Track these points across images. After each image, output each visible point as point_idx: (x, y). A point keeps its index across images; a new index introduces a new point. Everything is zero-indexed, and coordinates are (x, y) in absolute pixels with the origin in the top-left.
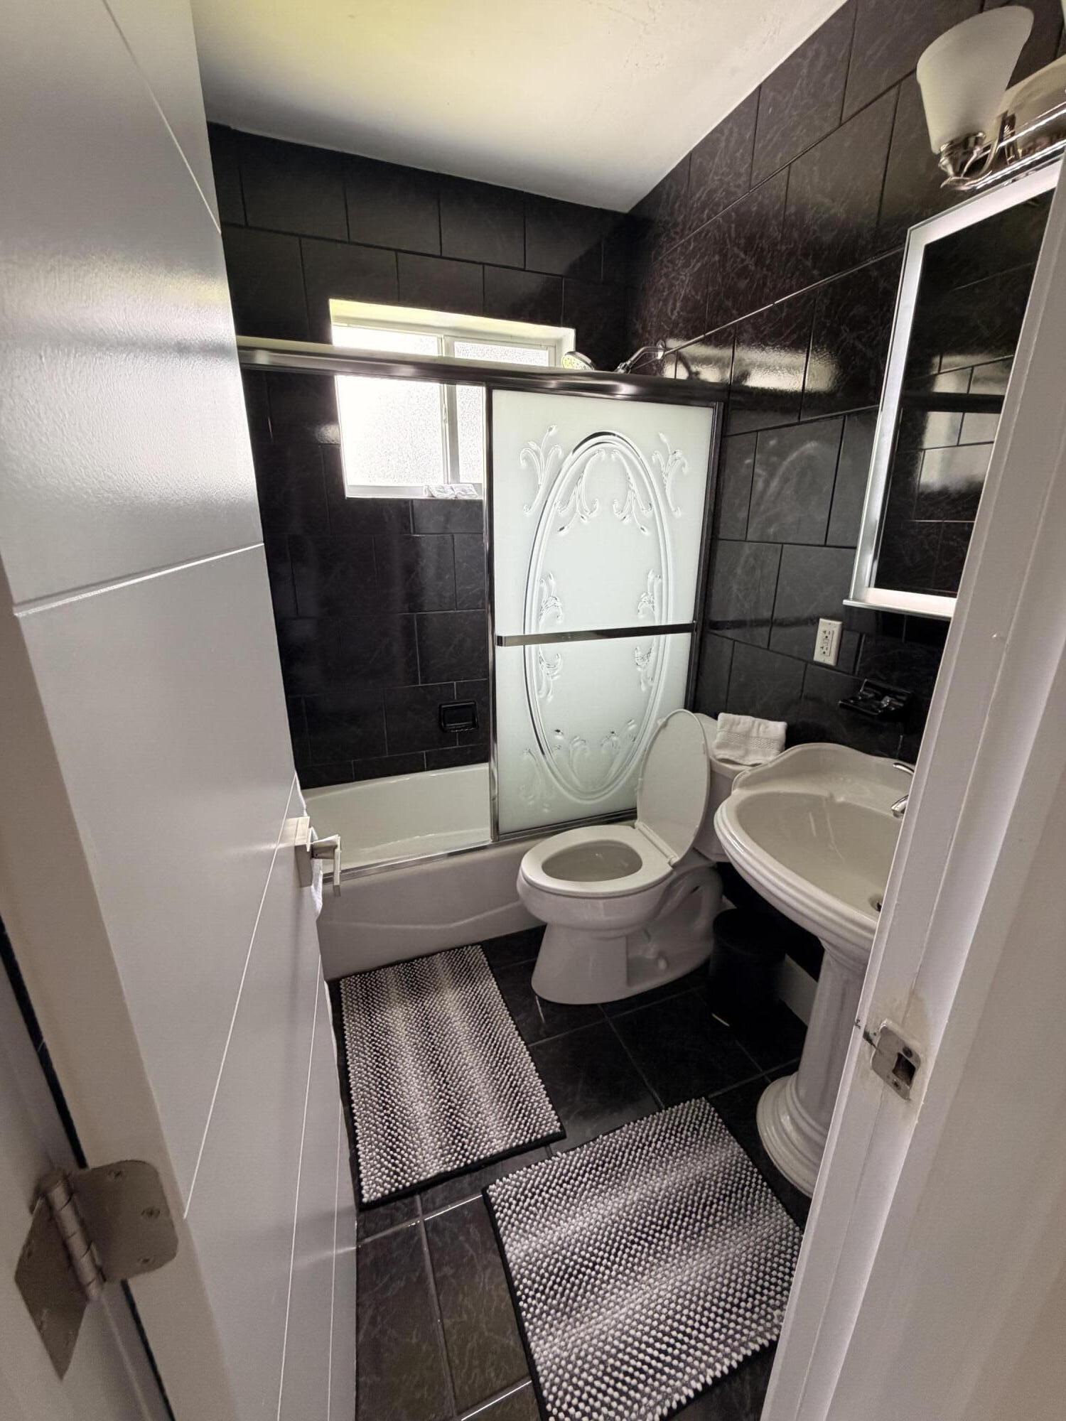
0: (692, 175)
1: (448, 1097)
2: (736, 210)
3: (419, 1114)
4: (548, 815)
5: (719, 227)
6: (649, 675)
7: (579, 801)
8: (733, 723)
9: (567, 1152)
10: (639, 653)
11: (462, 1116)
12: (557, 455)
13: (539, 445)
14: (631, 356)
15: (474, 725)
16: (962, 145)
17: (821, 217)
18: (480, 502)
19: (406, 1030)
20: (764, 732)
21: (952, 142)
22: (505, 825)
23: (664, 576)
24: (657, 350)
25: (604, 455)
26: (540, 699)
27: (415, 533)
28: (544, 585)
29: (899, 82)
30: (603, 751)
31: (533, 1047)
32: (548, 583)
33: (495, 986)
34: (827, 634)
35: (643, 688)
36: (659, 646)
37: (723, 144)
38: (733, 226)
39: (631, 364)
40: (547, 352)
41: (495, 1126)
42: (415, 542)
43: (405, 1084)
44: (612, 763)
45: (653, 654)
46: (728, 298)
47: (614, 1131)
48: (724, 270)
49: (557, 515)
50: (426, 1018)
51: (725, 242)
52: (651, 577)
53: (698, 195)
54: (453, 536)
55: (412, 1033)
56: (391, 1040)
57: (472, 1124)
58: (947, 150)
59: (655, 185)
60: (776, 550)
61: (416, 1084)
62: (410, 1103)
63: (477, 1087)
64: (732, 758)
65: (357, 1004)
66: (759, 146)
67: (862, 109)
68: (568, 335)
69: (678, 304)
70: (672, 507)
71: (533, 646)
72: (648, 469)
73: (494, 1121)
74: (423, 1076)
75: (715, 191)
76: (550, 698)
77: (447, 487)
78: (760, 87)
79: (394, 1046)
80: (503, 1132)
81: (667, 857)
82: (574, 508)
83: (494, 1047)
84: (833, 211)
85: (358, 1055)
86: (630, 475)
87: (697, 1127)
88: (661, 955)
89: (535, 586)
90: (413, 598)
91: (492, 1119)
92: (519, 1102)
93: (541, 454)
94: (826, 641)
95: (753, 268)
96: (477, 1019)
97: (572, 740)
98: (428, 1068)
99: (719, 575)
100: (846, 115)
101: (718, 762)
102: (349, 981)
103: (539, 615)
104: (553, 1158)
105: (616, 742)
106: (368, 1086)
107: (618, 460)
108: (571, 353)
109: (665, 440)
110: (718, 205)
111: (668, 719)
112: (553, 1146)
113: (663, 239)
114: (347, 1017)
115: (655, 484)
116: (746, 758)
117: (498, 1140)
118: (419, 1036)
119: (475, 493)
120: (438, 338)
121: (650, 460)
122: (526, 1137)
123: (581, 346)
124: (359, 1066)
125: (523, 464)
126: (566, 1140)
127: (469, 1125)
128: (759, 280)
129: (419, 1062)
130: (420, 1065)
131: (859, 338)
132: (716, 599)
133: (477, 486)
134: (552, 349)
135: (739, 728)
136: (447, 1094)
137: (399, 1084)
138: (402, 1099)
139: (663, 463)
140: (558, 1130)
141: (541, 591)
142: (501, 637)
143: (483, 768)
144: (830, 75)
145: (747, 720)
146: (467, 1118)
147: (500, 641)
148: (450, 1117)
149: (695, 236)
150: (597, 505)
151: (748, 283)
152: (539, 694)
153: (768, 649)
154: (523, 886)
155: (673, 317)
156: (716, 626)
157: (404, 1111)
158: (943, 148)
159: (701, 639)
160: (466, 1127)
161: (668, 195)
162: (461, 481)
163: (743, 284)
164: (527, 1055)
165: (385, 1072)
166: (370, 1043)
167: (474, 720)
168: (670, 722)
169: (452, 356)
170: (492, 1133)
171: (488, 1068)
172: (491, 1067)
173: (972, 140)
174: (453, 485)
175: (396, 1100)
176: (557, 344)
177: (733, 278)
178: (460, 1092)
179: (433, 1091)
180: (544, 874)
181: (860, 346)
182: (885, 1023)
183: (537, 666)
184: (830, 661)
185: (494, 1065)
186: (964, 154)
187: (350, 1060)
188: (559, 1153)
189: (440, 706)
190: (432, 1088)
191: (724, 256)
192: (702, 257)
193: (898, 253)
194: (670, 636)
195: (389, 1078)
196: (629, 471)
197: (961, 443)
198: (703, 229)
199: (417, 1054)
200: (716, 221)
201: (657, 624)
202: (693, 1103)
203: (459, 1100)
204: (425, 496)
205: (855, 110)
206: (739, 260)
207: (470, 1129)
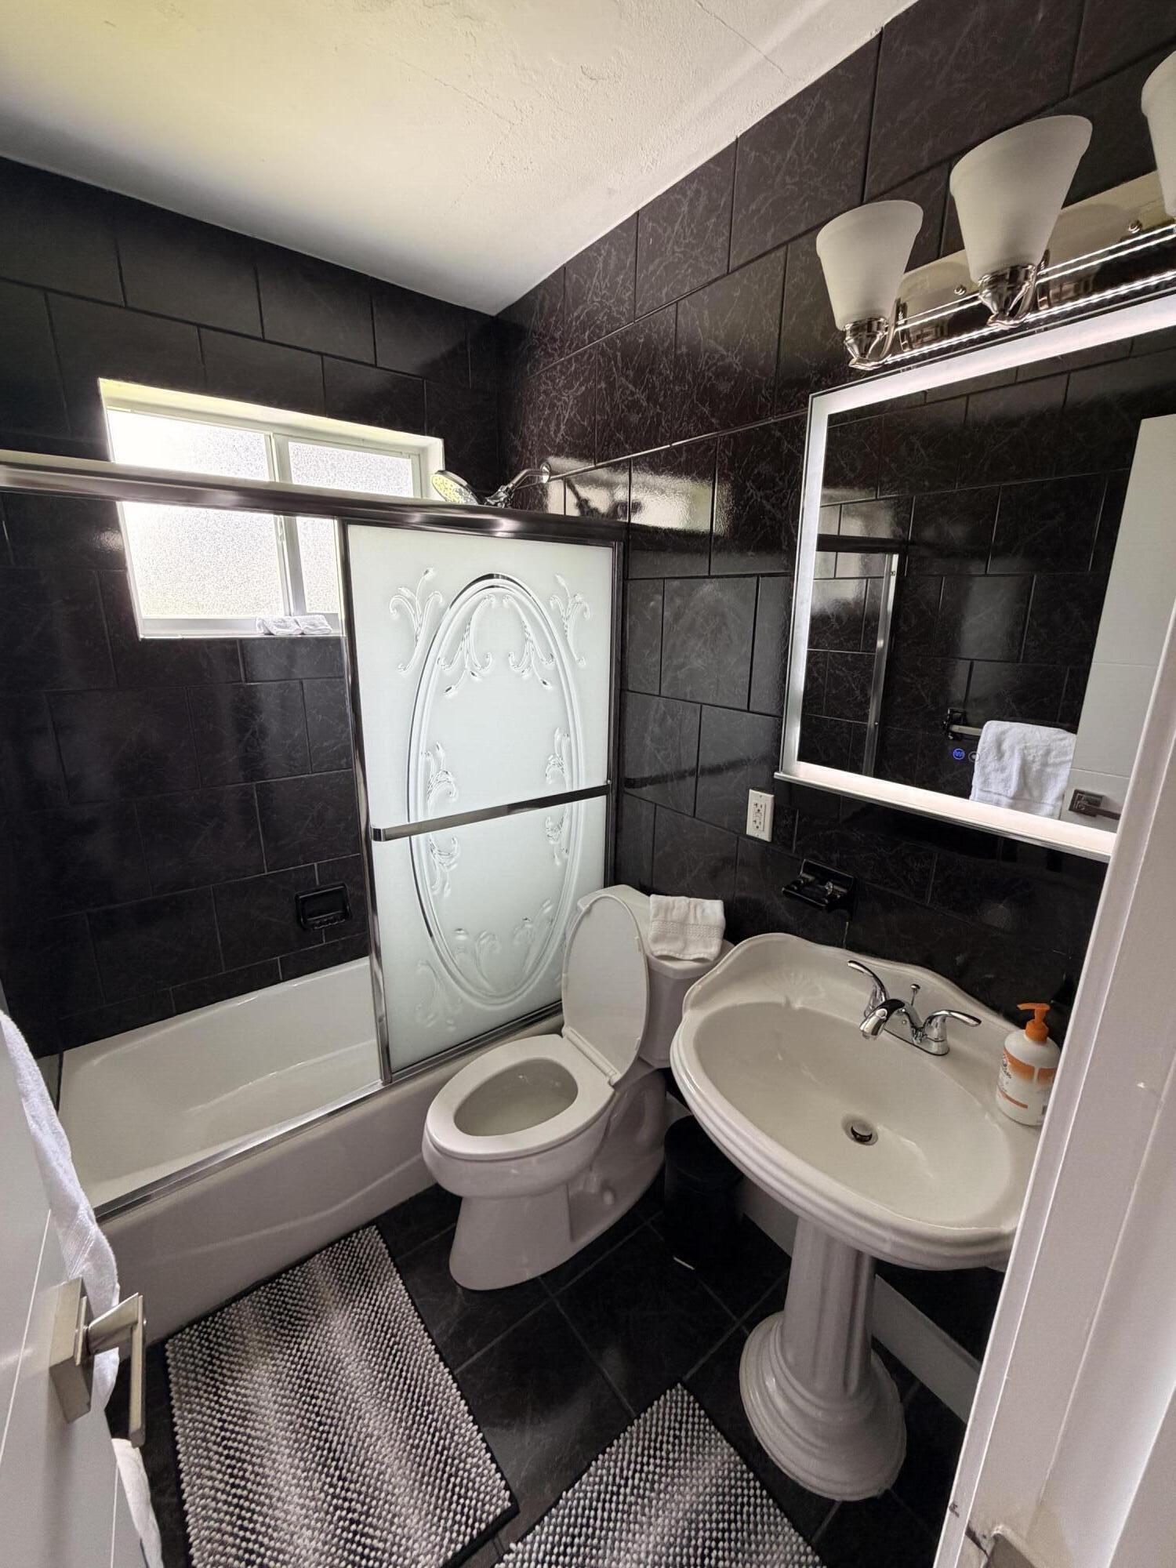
0: (568, 289)
1: (346, 1504)
2: (622, 338)
3: (304, 1552)
4: (453, 1034)
5: (603, 353)
6: (564, 846)
7: (489, 1008)
8: (668, 909)
9: (521, 1539)
10: (550, 824)
11: (371, 1531)
12: (437, 603)
13: (413, 590)
14: (513, 478)
15: (346, 915)
16: (865, 327)
17: (715, 364)
18: (338, 640)
19: (275, 1402)
20: (703, 916)
21: (855, 323)
22: (399, 1058)
23: (572, 734)
24: (541, 473)
25: (494, 600)
26: (434, 897)
27: (246, 681)
28: (431, 758)
29: (786, 243)
30: (516, 943)
31: (462, 1373)
32: (435, 755)
33: (401, 1286)
34: (759, 807)
35: (558, 863)
36: (572, 813)
37: (600, 265)
38: (619, 354)
39: (513, 488)
40: (410, 460)
41: (420, 1533)
42: (250, 693)
43: (280, 1504)
44: (526, 956)
45: (566, 823)
46: (619, 431)
47: (580, 1478)
48: (612, 400)
49: (441, 674)
50: (305, 1372)
51: (611, 369)
52: (558, 736)
53: (576, 314)
54: (302, 683)
55: (286, 1405)
56: (253, 1428)
57: (385, 1541)
58: (852, 330)
59: (525, 293)
60: (695, 711)
61: (296, 1499)
62: (288, 1537)
63: (389, 1470)
64: (671, 954)
65: (195, 1379)
66: (641, 276)
67: (752, 261)
68: (435, 446)
69: (563, 427)
70: (575, 656)
71: (421, 836)
72: (546, 613)
73: (418, 1523)
74: (306, 1479)
75: (597, 312)
76: (448, 892)
77: (290, 620)
78: (637, 213)
79: (259, 1439)
80: (433, 1537)
81: (606, 1074)
82: (463, 664)
83: (408, 1391)
84: (727, 361)
85: (199, 1476)
86: (527, 623)
87: (677, 1433)
88: (605, 1186)
89: (420, 761)
90: (252, 765)
91: (415, 1520)
92: (450, 1476)
93: (417, 603)
94: (759, 814)
95: (645, 404)
96: (380, 1350)
97: (477, 938)
98: (313, 1462)
99: (632, 730)
100: (734, 263)
101: (656, 959)
102: (181, 1340)
103: (427, 793)
104: (506, 1557)
105: (531, 930)
106: (219, 1530)
107: (511, 606)
108: (441, 472)
109: (563, 584)
110: (600, 328)
111: (591, 906)
112: (502, 1534)
113: (539, 353)
114: (180, 1409)
115: (555, 631)
116: (686, 952)
117: (425, 1555)
118: (296, 1407)
119: (329, 627)
120: (265, 435)
121: (548, 606)
122: (465, 1535)
123: (453, 464)
124: (203, 1497)
125: (395, 615)
126: (520, 1515)
127: (381, 1545)
128: (653, 417)
129: (299, 1454)
130: (301, 1459)
131: (767, 498)
132: (629, 756)
133: (331, 618)
134: (416, 458)
135: (675, 915)
136: (345, 1499)
137: (270, 1506)
138: (275, 1535)
139: (562, 607)
140: (507, 1504)
141: (427, 766)
142: (379, 830)
143: (364, 963)
144: (713, 220)
145: (682, 901)
146: (378, 1533)
147: (378, 835)
148: (352, 1542)
149: (576, 357)
150: (490, 659)
151: (640, 419)
152: (433, 890)
153: (694, 817)
154: (432, 1155)
155: (558, 440)
156: (631, 783)
157: (281, 1557)
158: (848, 327)
159: (617, 801)
160: (377, 1550)
161: (542, 307)
162: (308, 611)
163: (635, 418)
164: (454, 1391)
165: (245, 1493)
166: (219, 1445)
167: (344, 908)
168: (595, 909)
169: (289, 483)
170: (416, 1545)
171: (401, 1430)
172: (406, 1429)
173: (875, 324)
174: (298, 618)
175: (266, 1541)
176: (421, 454)
177: (623, 411)
178: (364, 1489)
179: (324, 1502)
180: (458, 1131)
181: (768, 507)
182: (998, 1530)
183: (428, 855)
184: (765, 836)
185: (410, 1422)
186: (868, 336)
187: (188, 1489)
188: (513, 1546)
189: (297, 896)
190: (323, 1495)
191: (611, 385)
192: (587, 380)
193: (802, 416)
194: (583, 802)
195: (252, 1501)
196: (524, 618)
197: (837, 576)
198: (585, 351)
199: (295, 1442)
200: (598, 344)
201: (568, 790)
202: (668, 1397)
203: (363, 1504)
204: (258, 633)
205: (742, 261)
206: (628, 392)
207: (384, 1552)
